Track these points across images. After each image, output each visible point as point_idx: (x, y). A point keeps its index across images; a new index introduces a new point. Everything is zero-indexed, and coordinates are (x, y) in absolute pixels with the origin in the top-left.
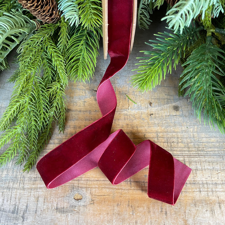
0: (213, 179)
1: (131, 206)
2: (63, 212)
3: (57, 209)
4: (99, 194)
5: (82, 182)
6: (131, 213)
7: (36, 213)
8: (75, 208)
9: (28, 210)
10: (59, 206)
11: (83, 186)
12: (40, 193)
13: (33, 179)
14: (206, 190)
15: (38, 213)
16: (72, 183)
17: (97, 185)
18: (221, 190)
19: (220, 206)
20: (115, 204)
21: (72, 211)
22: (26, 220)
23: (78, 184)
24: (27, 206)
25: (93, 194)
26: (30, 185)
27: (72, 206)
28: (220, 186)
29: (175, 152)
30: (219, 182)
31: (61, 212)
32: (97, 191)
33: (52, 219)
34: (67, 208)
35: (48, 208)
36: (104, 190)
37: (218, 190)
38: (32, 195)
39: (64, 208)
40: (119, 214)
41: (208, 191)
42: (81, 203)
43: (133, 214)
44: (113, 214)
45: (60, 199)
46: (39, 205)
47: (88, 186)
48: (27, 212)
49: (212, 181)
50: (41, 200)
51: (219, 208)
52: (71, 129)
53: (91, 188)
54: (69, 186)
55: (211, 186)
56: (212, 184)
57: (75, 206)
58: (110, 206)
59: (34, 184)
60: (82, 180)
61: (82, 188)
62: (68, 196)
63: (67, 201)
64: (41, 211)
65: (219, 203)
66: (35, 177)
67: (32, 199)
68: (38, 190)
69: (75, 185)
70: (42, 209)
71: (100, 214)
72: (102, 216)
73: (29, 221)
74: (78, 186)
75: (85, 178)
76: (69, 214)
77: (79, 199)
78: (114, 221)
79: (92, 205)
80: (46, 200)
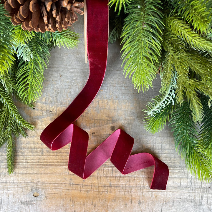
0: (130, 184)
1: (72, 201)
2: (26, 204)
3: (22, 202)
4: (51, 193)
5: (39, 184)
6: (72, 206)
7: (8, 204)
8: (34, 202)
9: (2, 203)
10: (23, 200)
11: (40, 187)
12: (10, 191)
13: (5, 182)
14: (124, 191)
15: (10, 204)
16: (32, 185)
17: (49, 186)
18: (134, 191)
19: (131, 202)
20: (62, 199)
21: (32, 204)
22: (2, 209)
23: (37, 186)
24: (2, 200)
25: (47, 192)
26: (2, 186)
27: (32, 200)
28: (134, 189)
29: (107, 164)
30: (134, 186)
31: (25, 204)
32: (49, 191)
33: (19, 209)
34: (29, 202)
35: (16, 201)
36: (54, 190)
37: (132, 191)
38: (4, 193)
39: (26, 202)
40: (63, 206)
41: (125, 192)
42: (39, 199)
43: (73, 206)
44: (60, 205)
45: (24, 195)
46: (10, 199)
47: (43, 187)
48: (2, 204)
49: (130, 185)
50: (11, 196)
51: (130, 203)
52: (32, 144)
53: (45, 188)
54: (30, 187)
55: (128, 188)
56: (129, 187)
57: (34, 201)
58: (58, 200)
59: (5, 185)
60: (39, 183)
61: (39, 188)
62: (29, 193)
63: (29, 197)
64: (12, 203)
65: (131, 200)
66: (6, 180)
67: (5, 195)
68: (9, 190)
69: (34, 186)
70: (12, 202)
71: (51, 206)
72: (52, 207)
73: (4, 209)
74: (36, 187)
75: (41, 181)
76: (30, 206)
77: (37, 196)
78: (60, 210)
79: (46, 200)
80: (14, 196)
